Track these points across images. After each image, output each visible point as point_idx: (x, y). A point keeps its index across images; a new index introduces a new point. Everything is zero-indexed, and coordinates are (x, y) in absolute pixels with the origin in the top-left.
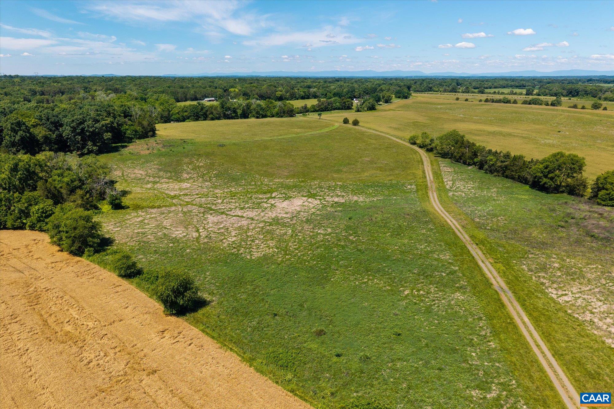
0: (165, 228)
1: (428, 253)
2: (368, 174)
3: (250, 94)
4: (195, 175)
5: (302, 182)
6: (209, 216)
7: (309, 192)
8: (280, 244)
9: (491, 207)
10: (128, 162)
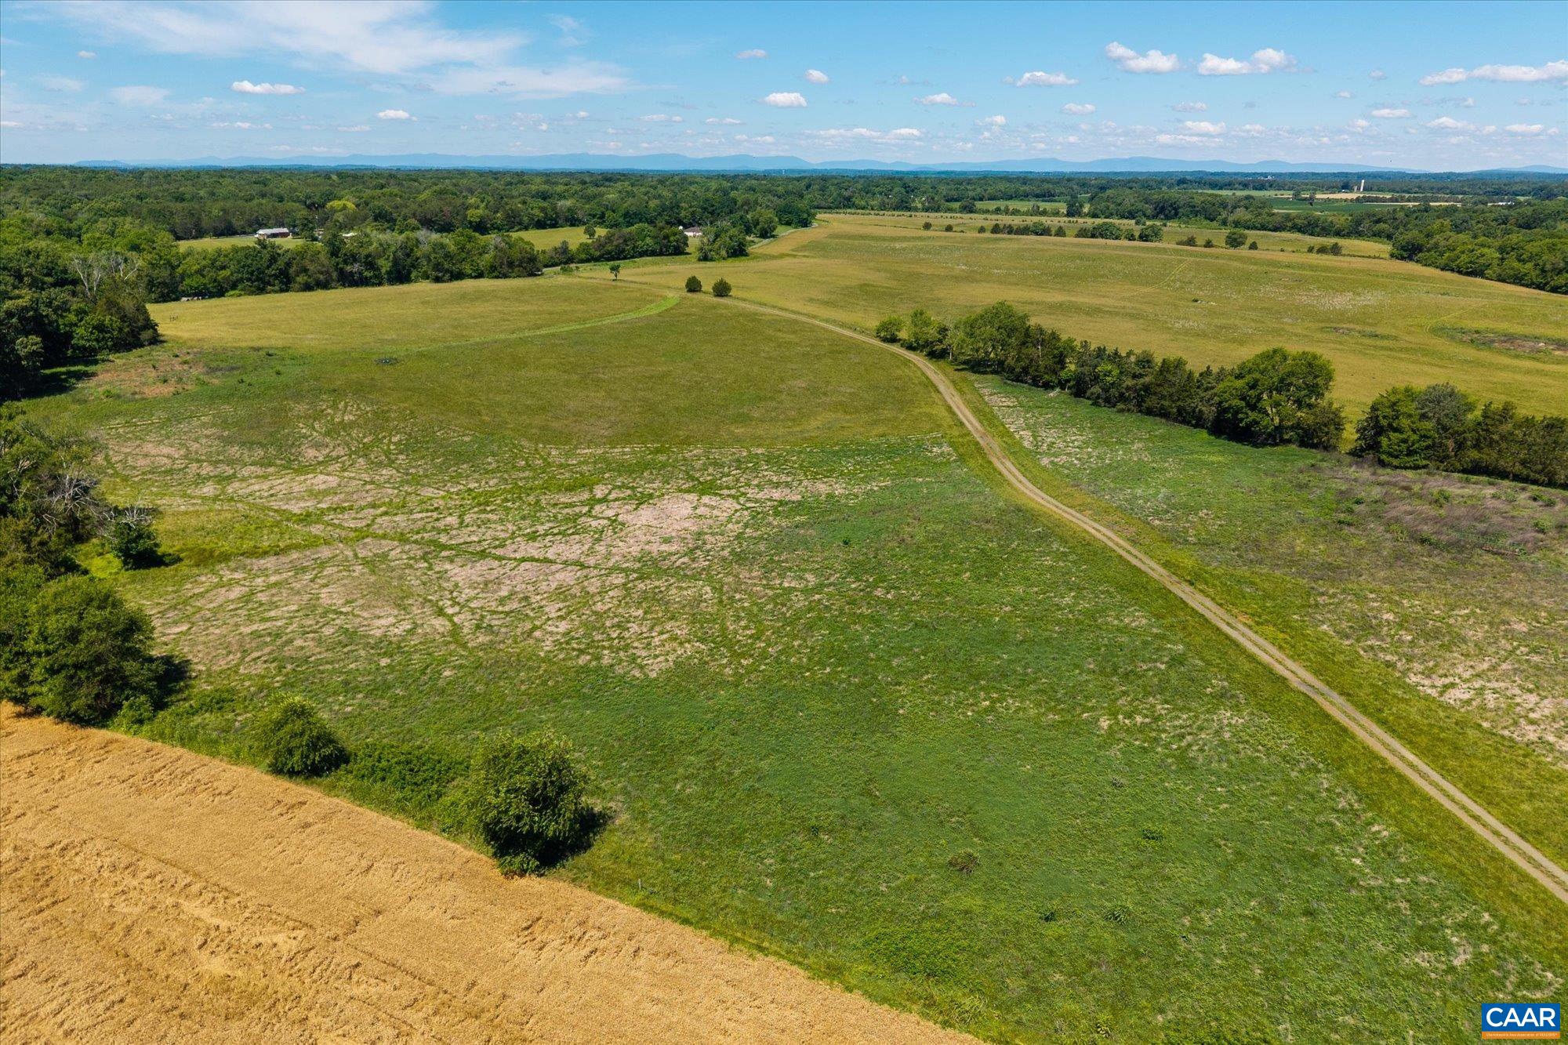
0: (336, 612)
1: (1092, 615)
2: (819, 423)
3: (395, 215)
4: (340, 451)
5: (658, 451)
6: (448, 566)
7: (693, 479)
8: (702, 627)
9: (1163, 490)
10: (113, 423)
